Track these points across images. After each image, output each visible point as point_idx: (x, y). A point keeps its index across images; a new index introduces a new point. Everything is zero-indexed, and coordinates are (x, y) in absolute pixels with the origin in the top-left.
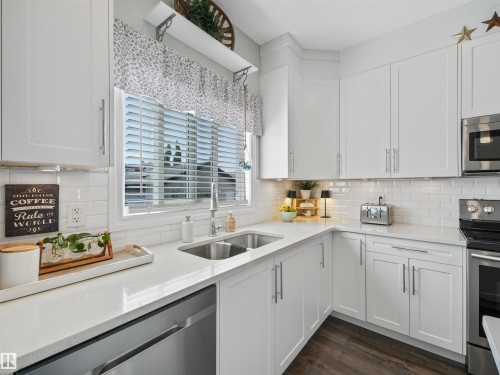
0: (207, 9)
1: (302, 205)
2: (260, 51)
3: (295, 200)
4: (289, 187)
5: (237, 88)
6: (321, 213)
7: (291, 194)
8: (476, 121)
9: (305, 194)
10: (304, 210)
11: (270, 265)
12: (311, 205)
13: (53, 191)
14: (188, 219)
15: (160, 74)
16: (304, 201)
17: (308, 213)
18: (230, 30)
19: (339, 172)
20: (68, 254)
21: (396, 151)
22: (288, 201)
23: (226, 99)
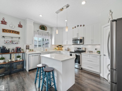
7: (57, 47)
13: (29, 46)
17: (60, 50)
19: (62, 44)
20: (30, 51)
23: (46, 36)
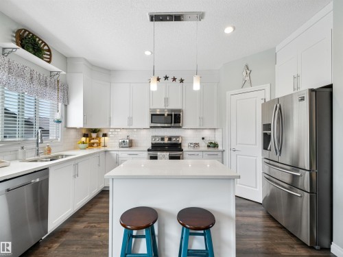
0: (35, 40)
1: (92, 141)
2: (67, 60)
3: (88, 139)
4: (84, 132)
5: (53, 80)
6: (102, 144)
7: (85, 135)
8: (155, 110)
9: (94, 135)
10: (93, 144)
11: (73, 163)
12: (97, 141)
14: (23, 148)
15: (6, 74)
16: (93, 139)
17: (95, 145)
18: (49, 50)
19: (110, 125)
21: (132, 118)
22: (84, 139)
23: (46, 85)
